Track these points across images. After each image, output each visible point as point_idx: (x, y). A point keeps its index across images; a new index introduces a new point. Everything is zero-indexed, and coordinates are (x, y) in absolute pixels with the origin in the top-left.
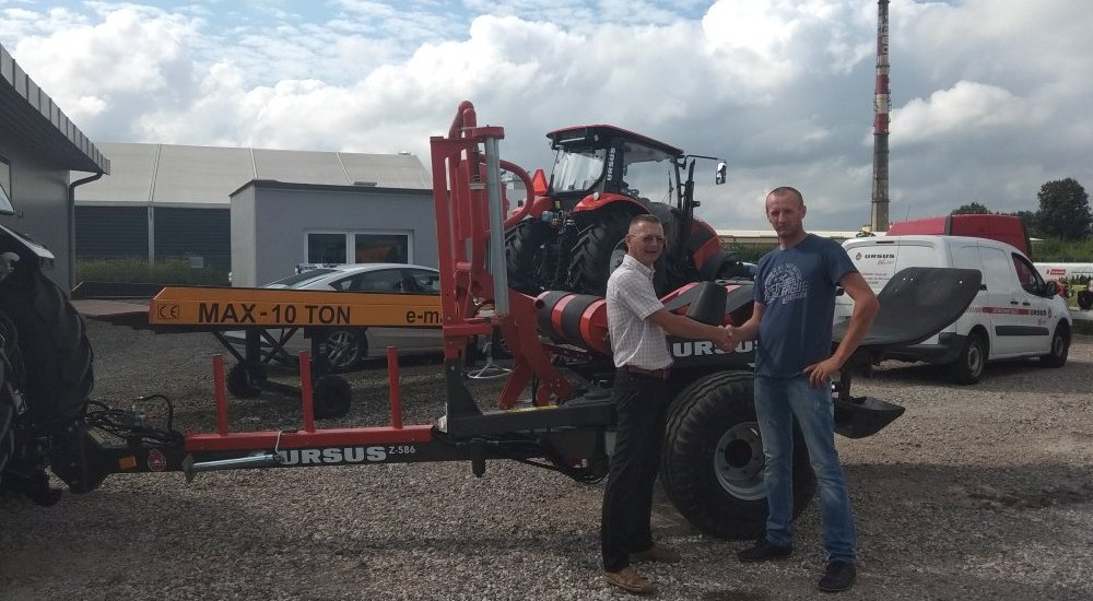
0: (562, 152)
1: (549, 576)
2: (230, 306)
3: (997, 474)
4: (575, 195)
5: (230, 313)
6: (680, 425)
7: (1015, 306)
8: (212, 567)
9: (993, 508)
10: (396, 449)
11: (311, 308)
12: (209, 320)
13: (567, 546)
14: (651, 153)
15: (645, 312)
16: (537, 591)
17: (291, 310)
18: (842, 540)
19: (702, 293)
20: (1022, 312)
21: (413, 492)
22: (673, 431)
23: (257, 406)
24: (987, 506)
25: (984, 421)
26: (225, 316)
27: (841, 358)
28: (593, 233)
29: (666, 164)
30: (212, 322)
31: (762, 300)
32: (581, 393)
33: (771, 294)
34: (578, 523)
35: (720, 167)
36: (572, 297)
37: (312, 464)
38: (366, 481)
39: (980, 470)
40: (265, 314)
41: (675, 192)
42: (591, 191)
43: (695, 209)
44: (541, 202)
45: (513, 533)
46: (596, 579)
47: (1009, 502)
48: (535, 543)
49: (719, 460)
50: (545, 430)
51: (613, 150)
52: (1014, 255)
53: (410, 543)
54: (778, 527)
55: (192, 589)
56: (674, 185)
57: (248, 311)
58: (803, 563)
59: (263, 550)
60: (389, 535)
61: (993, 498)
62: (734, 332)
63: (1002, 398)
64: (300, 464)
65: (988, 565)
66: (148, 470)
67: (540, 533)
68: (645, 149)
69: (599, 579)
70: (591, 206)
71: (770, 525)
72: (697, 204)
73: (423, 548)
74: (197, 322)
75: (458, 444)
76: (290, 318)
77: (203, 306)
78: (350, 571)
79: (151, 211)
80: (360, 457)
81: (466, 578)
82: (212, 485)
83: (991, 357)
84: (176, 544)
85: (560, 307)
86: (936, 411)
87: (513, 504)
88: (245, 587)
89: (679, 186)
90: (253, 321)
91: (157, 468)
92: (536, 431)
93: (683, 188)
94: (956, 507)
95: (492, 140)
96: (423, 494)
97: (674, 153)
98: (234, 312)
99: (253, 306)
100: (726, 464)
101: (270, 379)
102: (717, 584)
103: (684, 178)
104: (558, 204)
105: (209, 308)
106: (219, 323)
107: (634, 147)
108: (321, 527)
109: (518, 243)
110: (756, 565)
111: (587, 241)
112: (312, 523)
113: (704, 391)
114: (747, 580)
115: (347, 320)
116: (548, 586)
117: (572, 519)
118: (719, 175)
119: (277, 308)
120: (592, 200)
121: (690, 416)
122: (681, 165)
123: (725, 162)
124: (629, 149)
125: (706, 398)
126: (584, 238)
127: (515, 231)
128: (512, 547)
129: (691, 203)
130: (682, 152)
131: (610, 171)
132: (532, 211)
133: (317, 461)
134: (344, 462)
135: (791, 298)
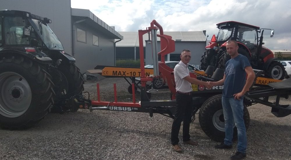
2: (120, 72)
5: (120, 73)
10: (133, 108)
12: (115, 75)
14: (248, 29)
15: (182, 77)
17: (134, 73)
26: (119, 74)
27: (243, 93)
29: (254, 32)
30: (116, 75)
33: (227, 72)
35: (272, 32)
40: (128, 74)
41: (257, 40)
43: (263, 45)
44: (214, 44)
51: (234, 28)
54: (227, 140)
56: (256, 38)
57: (124, 74)
60: (133, 129)
66: (84, 108)
68: (246, 27)
71: (226, 139)
72: (263, 44)
73: (137, 133)
74: (112, 75)
77: (113, 72)
79: (135, 48)
80: (126, 110)
89: (258, 38)
90: (125, 75)
91: (86, 108)
93: (259, 39)
97: (257, 28)
98: (121, 73)
99: (125, 72)
103: (260, 36)
104: (218, 44)
105: (115, 72)
106: (117, 75)
107: (243, 27)
109: (206, 56)
114: (212, 153)
116: (157, 146)
119: (131, 72)
121: (206, 106)
122: (259, 32)
123: (274, 30)
124: (240, 28)
125: (211, 102)
126: (223, 54)
127: (206, 52)
128: (158, 136)
129: (262, 43)
130: (259, 28)
131: (233, 34)
132: (210, 47)
133: (117, 110)
134: (122, 110)
135: (231, 74)
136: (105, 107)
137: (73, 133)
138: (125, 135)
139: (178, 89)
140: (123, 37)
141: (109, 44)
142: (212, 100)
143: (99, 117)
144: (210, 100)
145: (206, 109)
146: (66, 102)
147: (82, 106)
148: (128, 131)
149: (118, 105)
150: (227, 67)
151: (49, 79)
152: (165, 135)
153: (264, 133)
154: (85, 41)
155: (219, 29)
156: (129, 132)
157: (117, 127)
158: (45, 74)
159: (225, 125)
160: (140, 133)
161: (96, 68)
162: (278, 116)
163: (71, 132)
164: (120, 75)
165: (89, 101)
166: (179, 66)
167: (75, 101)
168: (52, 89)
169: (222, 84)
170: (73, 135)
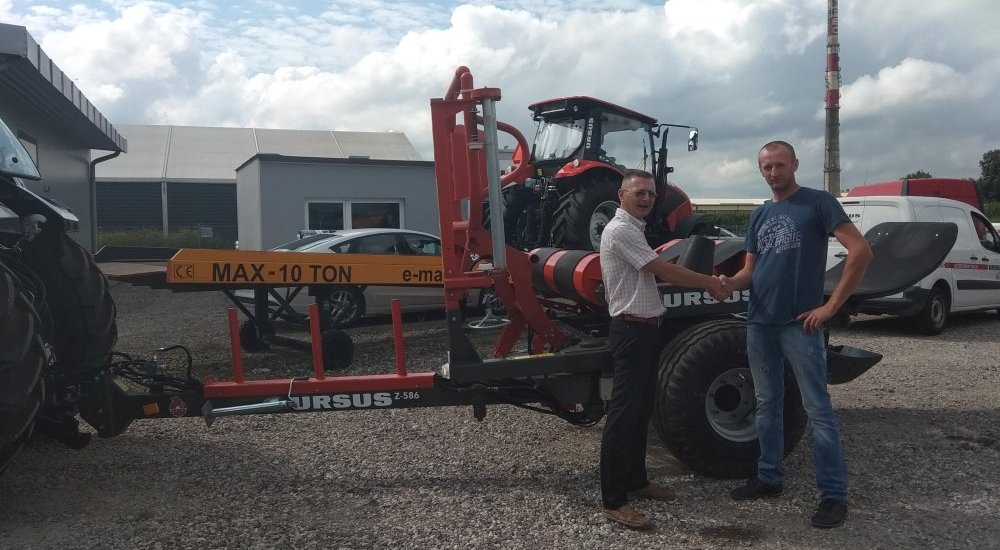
0: (543, 122)
1: (551, 513)
2: (241, 266)
3: (972, 417)
4: (555, 163)
5: (241, 273)
6: (672, 371)
7: (974, 262)
8: (232, 504)
9: (972, 448)
10: (401, 394)
11: (316, 268)
12: (221, 278)
13: (565, 484)
14: (626, 123)
16: (540, 526)
17: (296, 269)
18: (834, 478)
19: (691, 245)
20: (981, 267)
21: (415, 435)
22: (665, 376)
23: (267, 358)
24: (966, 447)
25: (951, 368)
26: (237, 276)
28: (574, 198)
29: (641, 133)
30: (225, 281)
31: (754, 251)
32: (575, 342)
33: (764, 245)
34: (574, 464)
35: (692, 135)
36: (564, 252)
37: (322, 409)
38: (371, 426)
39: (954, 413)
40: (273, 273)
41: (649, 159)
42: (571, 158)
43: (669, 175)
44: (523, 170)
45: (513, 472)
46: (596, 515)
47: (988, 443)
48: (535, 482)
49: (710, 404)
50: (542, 377)
51: (591, 120)
52: (973, 213)
53: (416, 482)
54: (769, 466)
55: (214, 524)
56: (649, 152)
57: (258, 274)
58: (794, 501)
59: (279, 489)
60: (396, 475)
61: (970, 439)
62: (728, 282)
63: (965, 347)
64: (311, 409)
65: (974, 502)
66: (170, 416)
67: (538, 472)
68: (621, 118)
69: (599, 515)
70: (571, 173)
71: (761, 465)
72: (670, 170)
73: (429, 486)
74: (209, 280)
75: (459, 390)
76: (296, 277)
77: (216, 266)
78: (361, 508)
79: (164, 186)
80: (368, 402)
81: (472, 515)
82: (229, 430)
83: (952, 310)
84: (198, 483)
85: (552, 262)
86: (905, 359)
87: (511, 446)
88: (264, 523)
89: (653, 152)
90: (262, 280)
91: (179, 414)
92: (534, 377)
93: (657, 155)
94: (936, 448)
95: (489, 101)
96: (426, 437)
97: (648, 122)
98: (244, 271)
99: (262, 266)
100: (716, 408)
101: (277, 335)
102: (714, 521)
103: (658, 148)
104: (540, 172)
105: (221, 270)
106: (231, 282)
107: (611, 117)
108: (332, 467)
110: (749, 503)
111: (568, 205)
112: (323, 463)
113: (695, 339)
114: (742, 517)
115: (348, 279)
116: (550, 521)
117: (568, 460)
118: (691, 143)
119: (284, 268)
120: (572, 167)
121: (682, 362)
122: (655, 134)
123: (697, 130)
124: (606, 119)
125: (697, 346)
126: (565, 202)
129: (665, 169)
131: (589, 139)
132: (514, 178)
133: (328, 406)
134: (352, 407)
135: (785, 248)
136: (275, 403)
140: (125, 141)
147: (156, 408)
152: (536, 479)
155: (538, 123)
163: (145, 517)
164: (241, 280)
165: (192, 383)
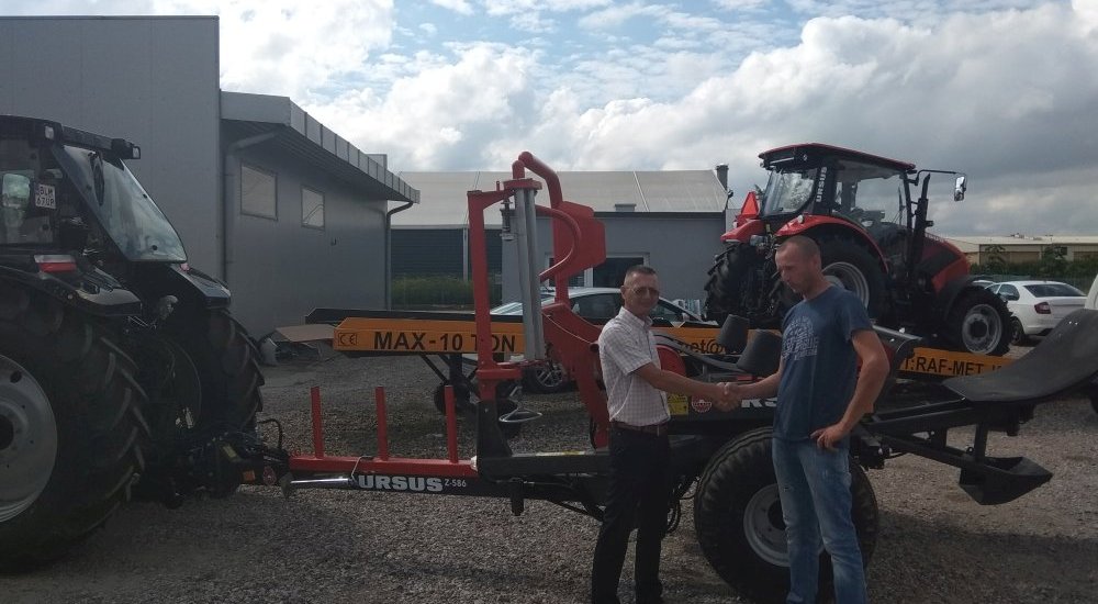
0: (775, 172)
2: (402, 335)
5: (402, 341)
10: (451, 481)
12: (383, 347)
14: (873, 171)
15: (628, 369)
17: (458, 338)
22: (703, 487)
26: (398, 344)
27: (846, 425)
29: (896, 181)
30: (386, 348)
35: (960, 180)
40: (434, 342)
41: (905, 211)
42: (798, 213)
43: (927, 230)
44: (752, 225)
51: (824, 170)
56: (904, 204)
57: (418, 339)
60: (448, 561)
62: (733, 390)
66: (263, 483)
68: (865, 166)
70: (794, 230)
71: (792, 597)
72: (930, 224)
73: (465, 577)
74: (371, 347)
75: (498, 481)
76: (457, 346)
77: (378, 334)
80: (421, 487)
84: (277, 550)
89: (909, 203)
90: (423, 347)
91: (270, 482)
93: (914, 208)
97: (903, 169)
98: (405, 341)
99: (424, 334)
103: (915, 196)
104: (768, 226)
105: (383, 337)
106: (392, 349)
107: (856, 165)
109: (725, 268)
113: (737, 447)
115: (512, 348)
119: (445, 337)
120: (796, 224)
121: (719, 473)
122: (912, 182)
123: (965, 175)
124: (843, 168)
125: (737, 455)
127: (722, 256)
128: (543, 587)
129: (923, 223)
130: (914, 166)
131: (820, 192)
132: (740, 236)
133: (388, 487)
134: (408, 490)
135: (802, 355)
136: (341, 479)
137: (216, 584)
138: (419, 587)
139: (614, 412)
140: (417, 193)
141: (366, 220)
142: (739, 448)
143: (319, 512)
144: (732, 450)
145: (719, 481)
146: (191, 458)
147: (252, 475)
148: (429, 571)
149: (391, 471)
150: (789, 328)
151: (127, 375)
152: (571, 582)
153: (936, 567)
154: (271, 213)
155: (770, 172)
156: (434, 573)
157: (389, 556)
158: (111, 354)
159: (789, 542)
160: (475, 576)
161: (312, 320)
162: (984, 501)
163: (209, 578)
164: (402, 348)
165: (282, 454)
166: (616, 325)
167: (224, 455)
168: (137, 411)
169: (772, 392)
170: (218, 590)
